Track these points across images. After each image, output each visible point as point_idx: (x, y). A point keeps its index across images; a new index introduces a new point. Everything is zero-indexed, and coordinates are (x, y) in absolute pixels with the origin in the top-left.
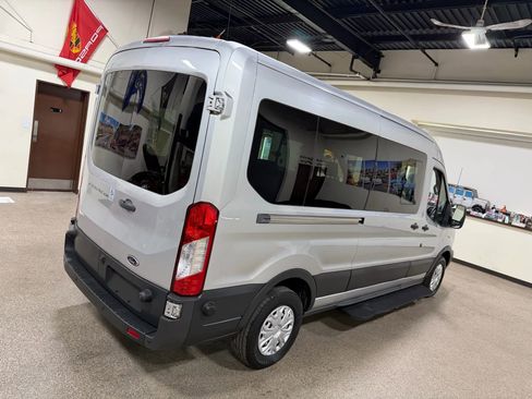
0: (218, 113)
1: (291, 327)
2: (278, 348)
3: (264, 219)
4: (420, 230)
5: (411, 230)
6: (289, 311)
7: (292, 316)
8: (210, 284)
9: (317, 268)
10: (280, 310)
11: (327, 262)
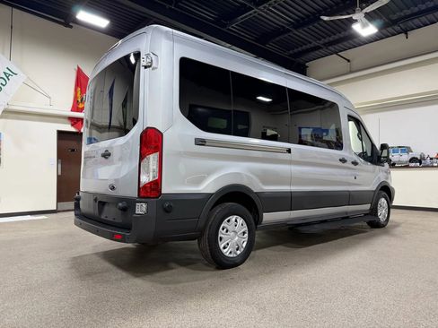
0: (149, 67)
1: (246, 235)
2: (239, 252)
3: (200, 142)
4: (348, 164)
5: (340, 164)
6: (240, 221)
7: (245, 225)
8: (166, 189)
9: (258, 187)
10: (233, 218)
11: (265, 182)
